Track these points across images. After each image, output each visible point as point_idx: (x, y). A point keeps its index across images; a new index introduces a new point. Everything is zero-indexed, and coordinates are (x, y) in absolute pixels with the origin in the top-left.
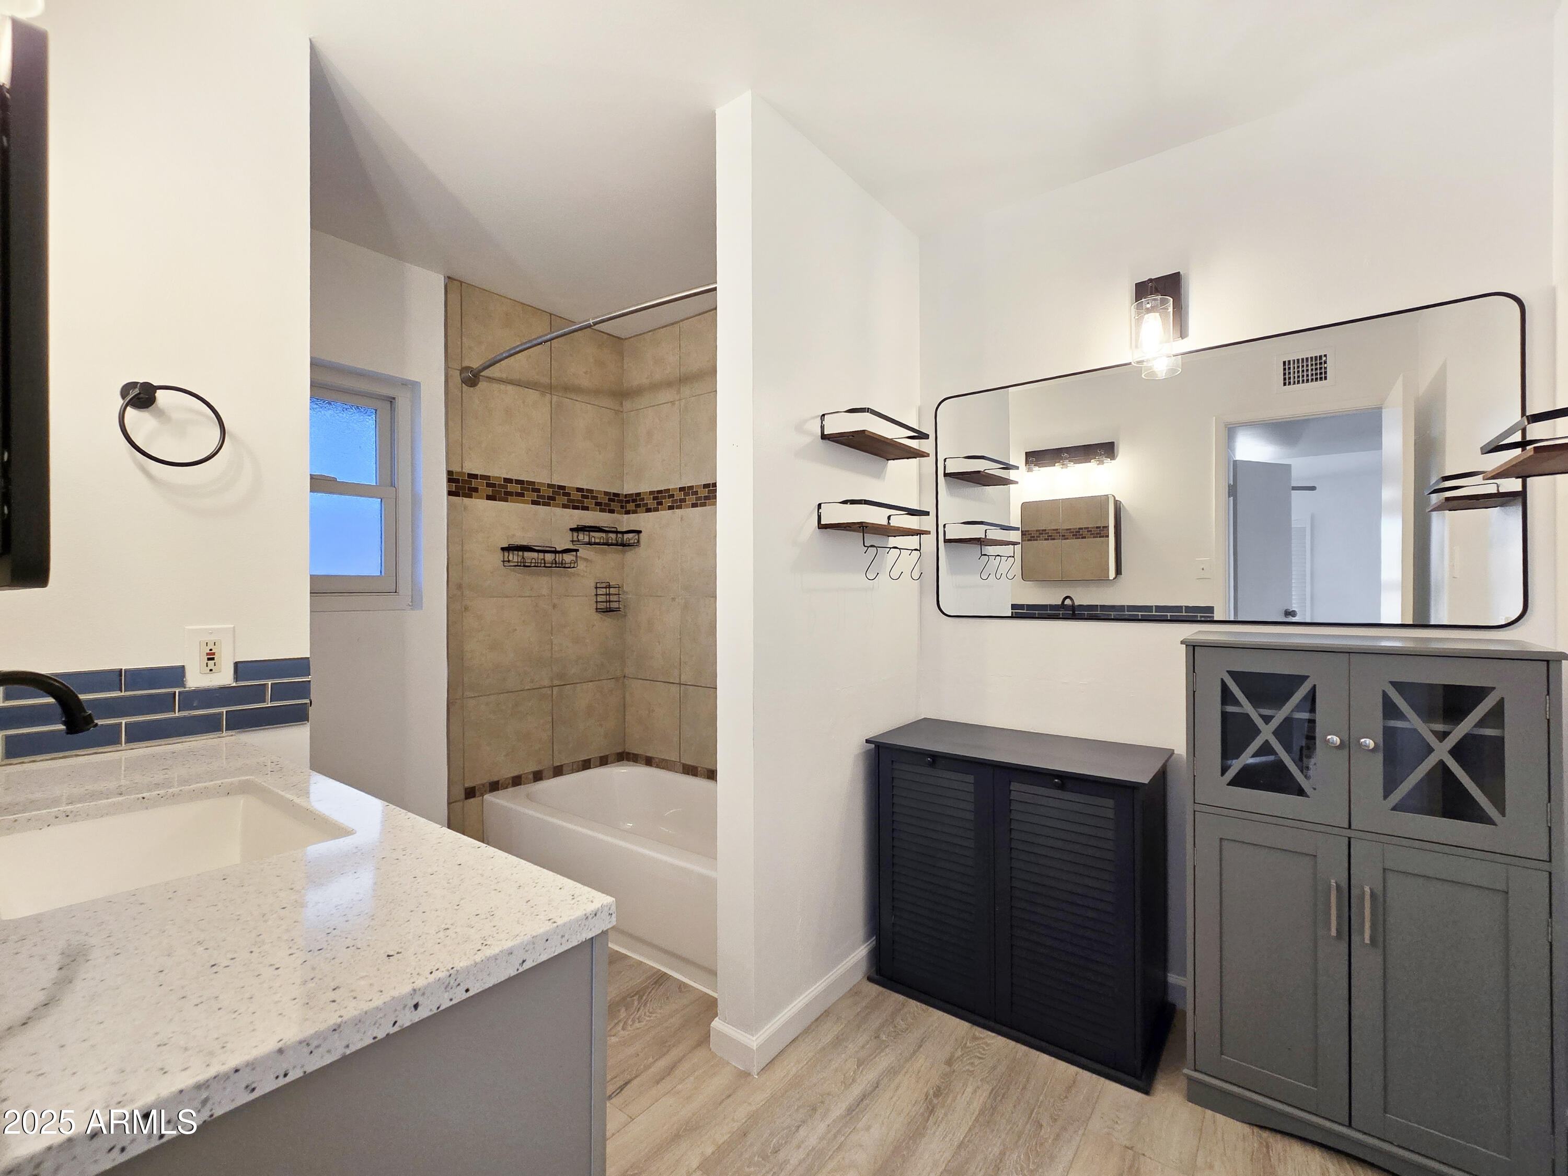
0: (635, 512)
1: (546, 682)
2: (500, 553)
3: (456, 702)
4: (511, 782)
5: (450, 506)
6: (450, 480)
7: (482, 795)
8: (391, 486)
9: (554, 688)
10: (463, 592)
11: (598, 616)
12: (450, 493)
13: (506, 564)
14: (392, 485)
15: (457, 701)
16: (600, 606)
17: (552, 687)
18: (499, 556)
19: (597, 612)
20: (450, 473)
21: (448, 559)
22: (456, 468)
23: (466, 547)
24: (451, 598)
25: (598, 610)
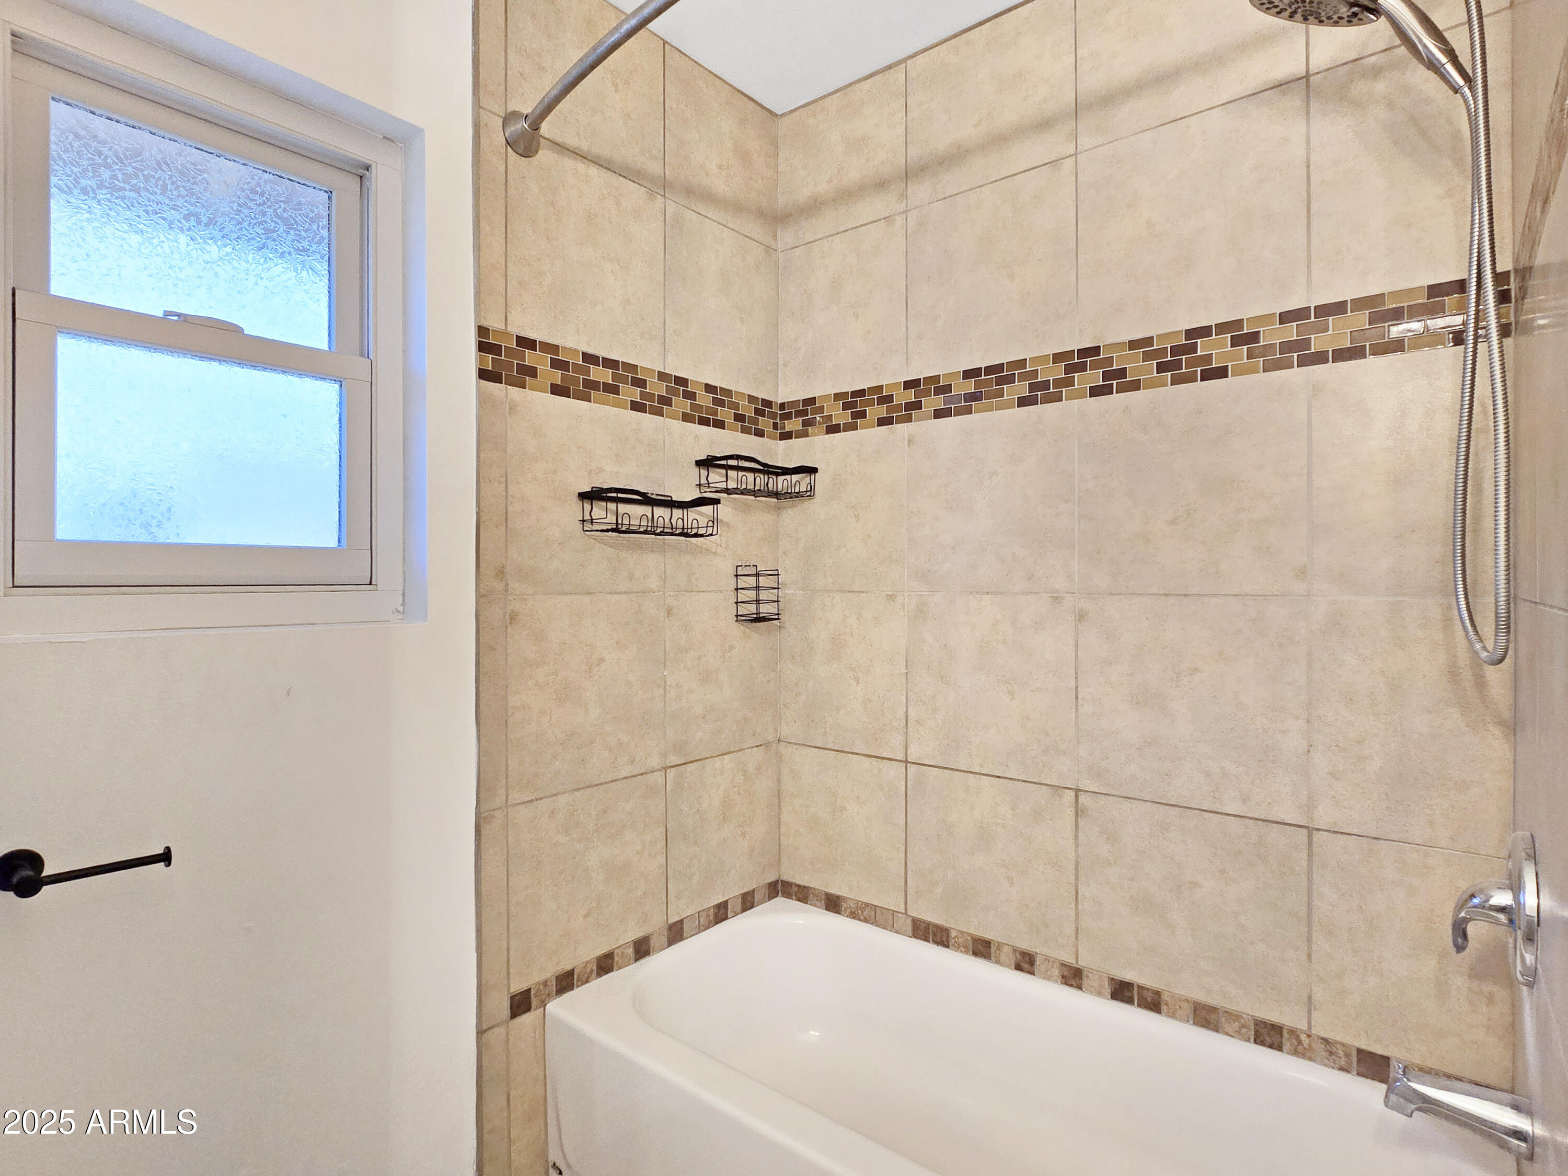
0: (803, 434)
1: (655, 762)
2: (576, 505)
3: (493, 817)
4: (595, 968)
5: (483, 400)
6: (484, 347)
7: (543, 1004)
8: (362, 355)
9: (668, 771)
10: (507, 585)
11: (738, 630)
12: (483, 374)
13: (588, 526)
14: (364, 353)
15: (496, 813)
16: (743, 609)
17: (665, 769)
18: (576, 510)
19: (737, 621)
20: (482, 331)
21: (478, 514)
22: (494, 323)
23: (513, 489)
24: (483, 596)
25: (740, 618)
